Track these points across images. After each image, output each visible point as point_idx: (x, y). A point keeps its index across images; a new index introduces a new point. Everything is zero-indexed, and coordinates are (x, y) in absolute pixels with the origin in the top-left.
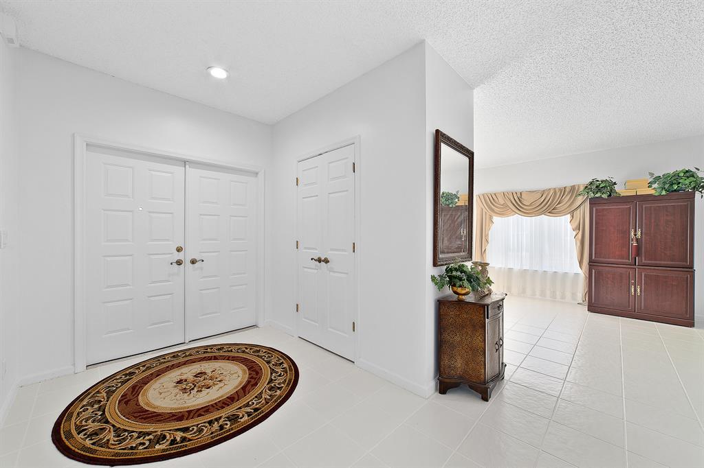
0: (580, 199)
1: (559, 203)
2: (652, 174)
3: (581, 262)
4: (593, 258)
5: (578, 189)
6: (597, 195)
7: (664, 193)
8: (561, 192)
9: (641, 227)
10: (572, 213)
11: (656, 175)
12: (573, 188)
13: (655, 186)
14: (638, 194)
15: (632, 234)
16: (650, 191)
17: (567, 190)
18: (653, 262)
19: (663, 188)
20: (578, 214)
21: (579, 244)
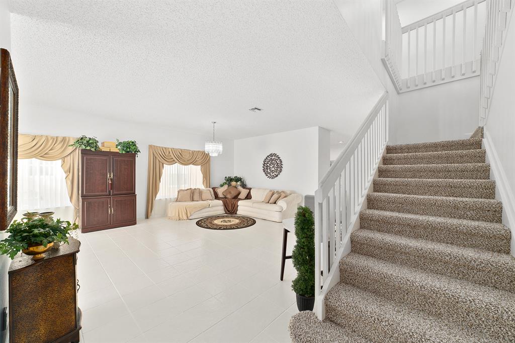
0: (71, 149)
1: (51, 150)
2: (118, 140)
3: (71, 198)
4: (84, 193)
5: (69, 140)
6: (88, 148)
7: (124, 152)
8: (54, 139)
9: (113, 172)
10: (63, 159)
11: (120, 141)
12: (64, 139)
13: (119, 147)
14: (111, 151)
15: (109, 176)
16: (116, 150)
17: (59, 140)
18: (119, 192)
19: (123, 150)
20: (69, 160)
21: (69, 183)
